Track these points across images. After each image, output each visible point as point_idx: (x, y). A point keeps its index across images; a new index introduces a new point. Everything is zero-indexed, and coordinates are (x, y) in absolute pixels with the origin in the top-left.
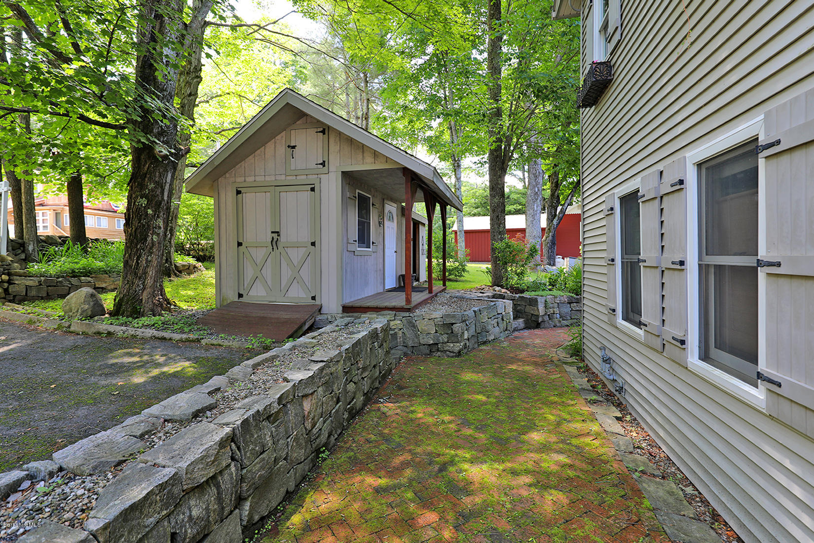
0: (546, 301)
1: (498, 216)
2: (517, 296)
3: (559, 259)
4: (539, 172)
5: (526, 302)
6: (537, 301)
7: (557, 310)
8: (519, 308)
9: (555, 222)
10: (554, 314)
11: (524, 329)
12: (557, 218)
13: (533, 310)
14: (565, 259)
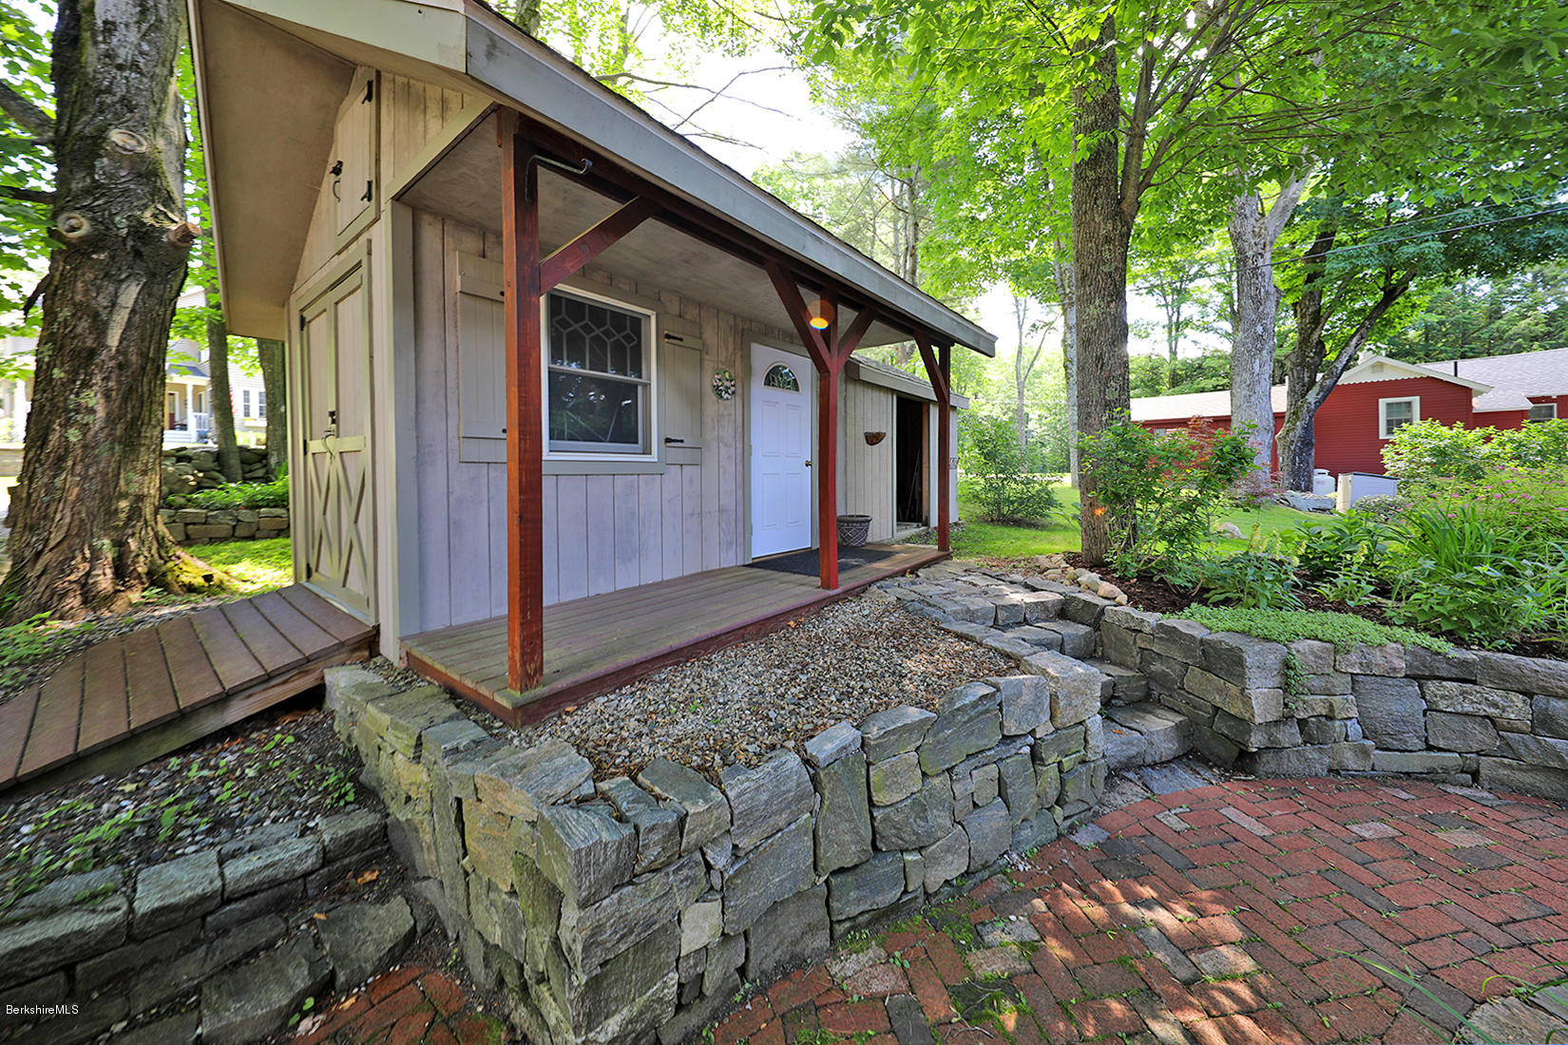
0: (1287, 665)
1: (1099, 358)
2: (1152, 618)
3: (1321, 478)
4: (1267, 292)
5: (1187, 650)
6: (1240, 662)
7: (1346, 706)
8: (1157, 667)
9: (1312, 397)
10: (1330, 718)
11: (1177, 759)
12: (1316, 389)
13: (1219, 691)
14: (1341, 477)
